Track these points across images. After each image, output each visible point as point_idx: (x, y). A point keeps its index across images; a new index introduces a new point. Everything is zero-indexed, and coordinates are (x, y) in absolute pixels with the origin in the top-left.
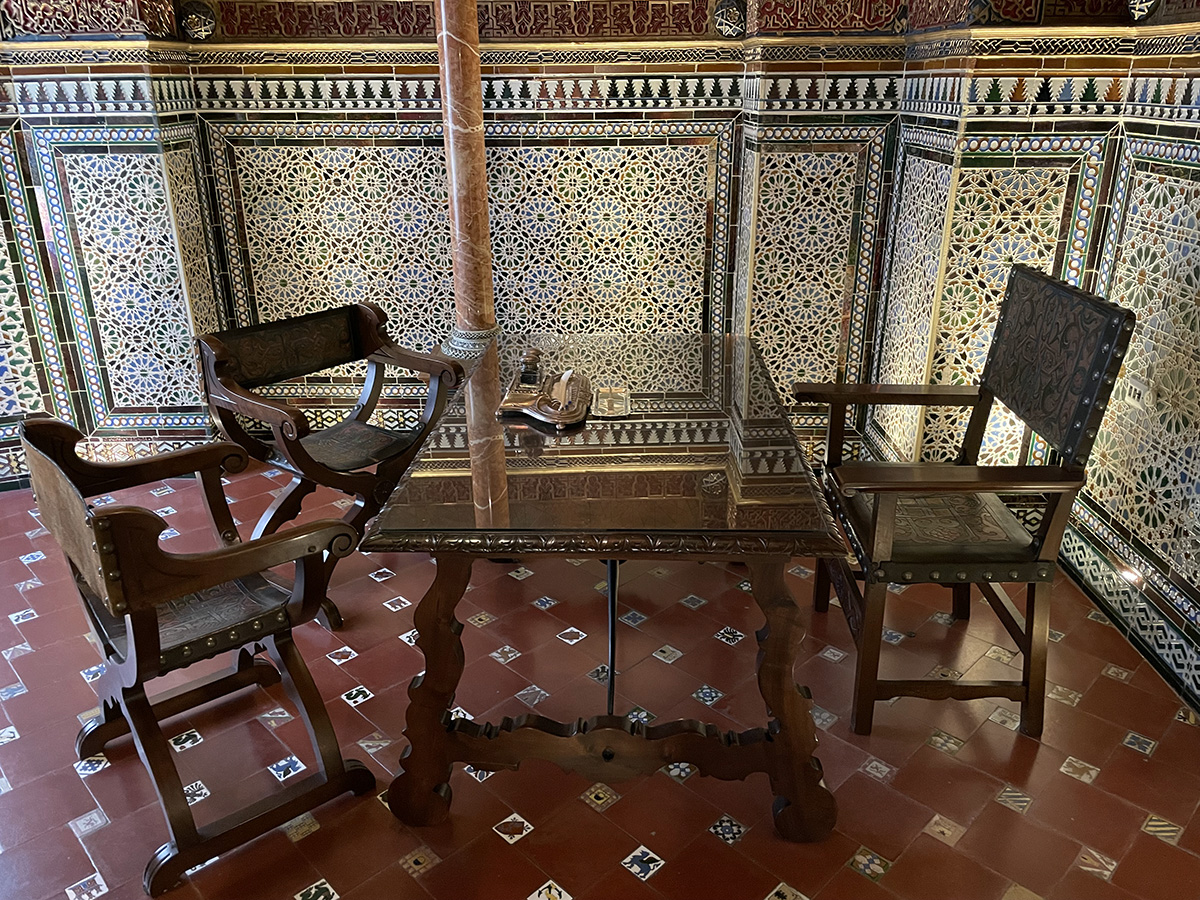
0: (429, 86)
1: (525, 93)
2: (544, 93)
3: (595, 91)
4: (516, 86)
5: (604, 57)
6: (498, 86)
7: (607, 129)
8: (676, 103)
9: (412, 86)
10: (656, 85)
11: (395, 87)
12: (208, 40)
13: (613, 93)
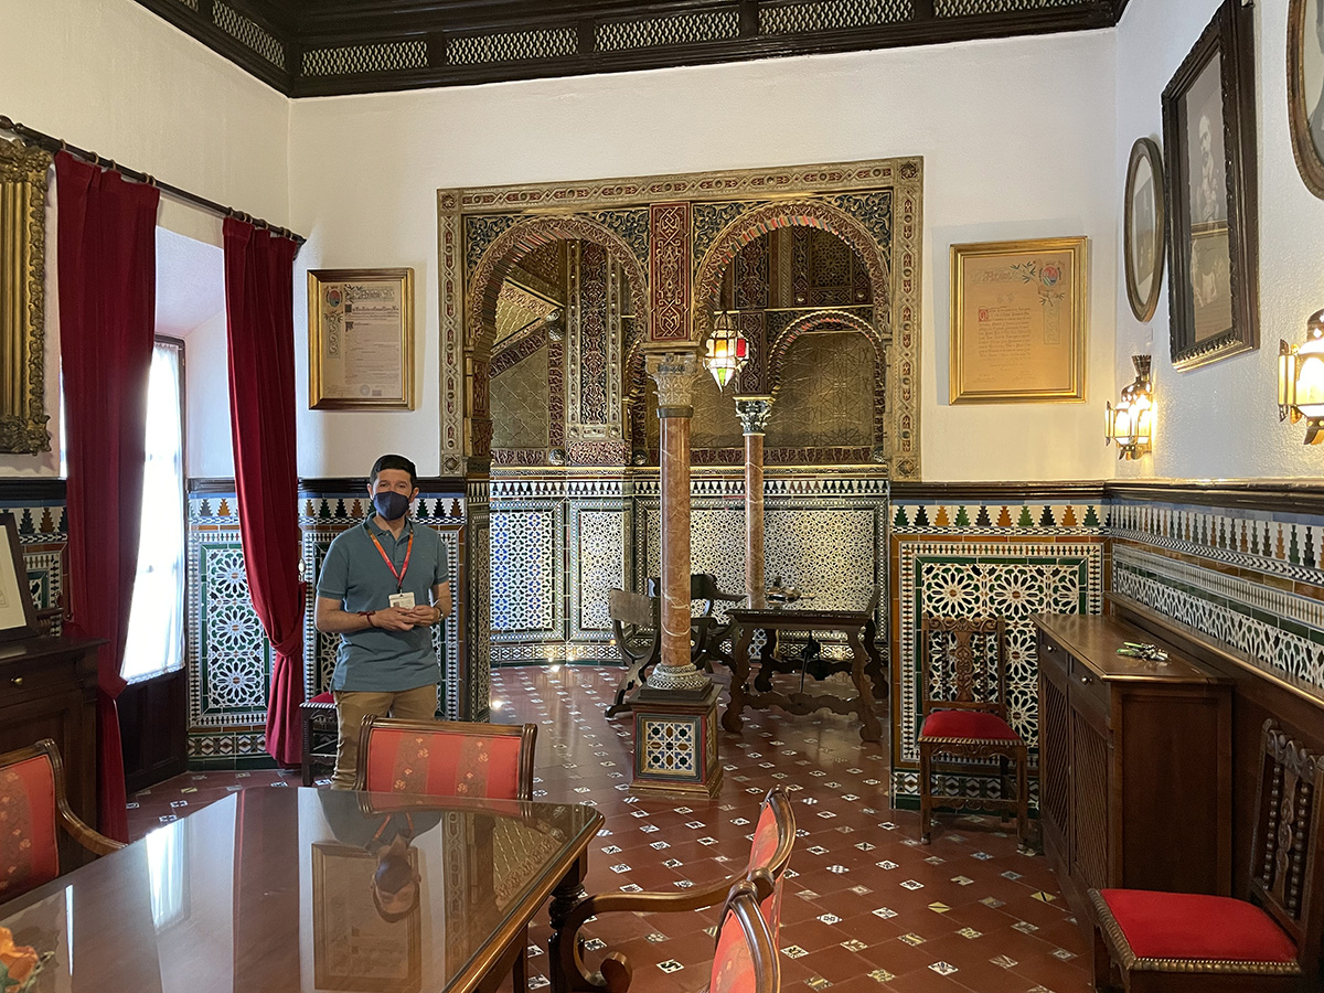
0: (739, 484)
1: (783, 487)
2: (792, 486)
3: (817, 486)
4: (779, 484)
5: (821, 472)
6: (771, 484)
7: (823, 502)
8: (856, 491)
9: (731, 484)
10: (846, 484)
11: (723, 485)
12: (643, 465)
13: (826, 487)
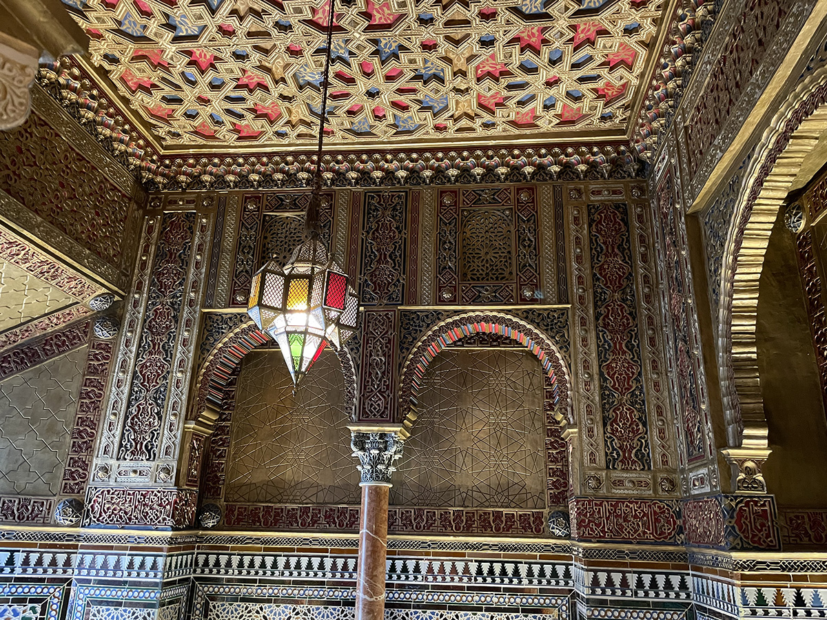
0: (351, 563)
1: (417, 569)
2: (430, 570)
3: (466, 570)
4: (411, 565)
5: (473, 547)
6: (399, 565)
7: (476, 598)
8: (525, 581)
9: (340, 562)
10: (510, 568)
11: (328, 563)
12: (213, 528)
13: (480, 572)
